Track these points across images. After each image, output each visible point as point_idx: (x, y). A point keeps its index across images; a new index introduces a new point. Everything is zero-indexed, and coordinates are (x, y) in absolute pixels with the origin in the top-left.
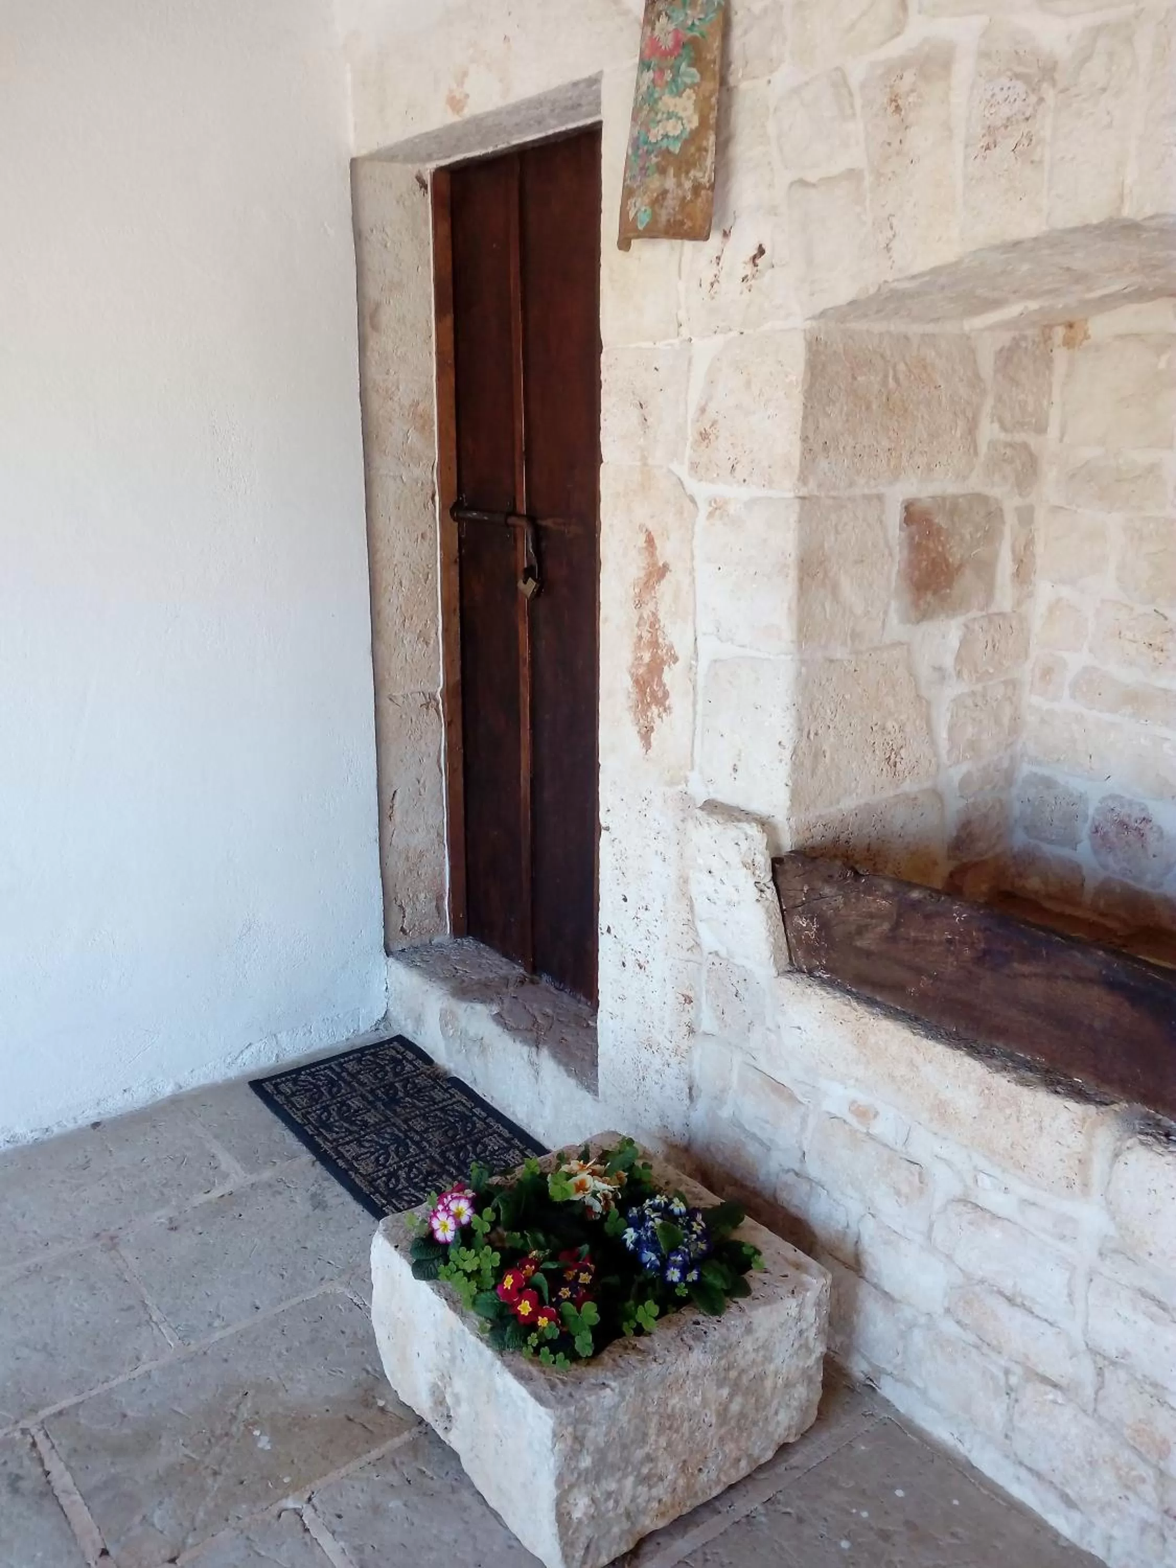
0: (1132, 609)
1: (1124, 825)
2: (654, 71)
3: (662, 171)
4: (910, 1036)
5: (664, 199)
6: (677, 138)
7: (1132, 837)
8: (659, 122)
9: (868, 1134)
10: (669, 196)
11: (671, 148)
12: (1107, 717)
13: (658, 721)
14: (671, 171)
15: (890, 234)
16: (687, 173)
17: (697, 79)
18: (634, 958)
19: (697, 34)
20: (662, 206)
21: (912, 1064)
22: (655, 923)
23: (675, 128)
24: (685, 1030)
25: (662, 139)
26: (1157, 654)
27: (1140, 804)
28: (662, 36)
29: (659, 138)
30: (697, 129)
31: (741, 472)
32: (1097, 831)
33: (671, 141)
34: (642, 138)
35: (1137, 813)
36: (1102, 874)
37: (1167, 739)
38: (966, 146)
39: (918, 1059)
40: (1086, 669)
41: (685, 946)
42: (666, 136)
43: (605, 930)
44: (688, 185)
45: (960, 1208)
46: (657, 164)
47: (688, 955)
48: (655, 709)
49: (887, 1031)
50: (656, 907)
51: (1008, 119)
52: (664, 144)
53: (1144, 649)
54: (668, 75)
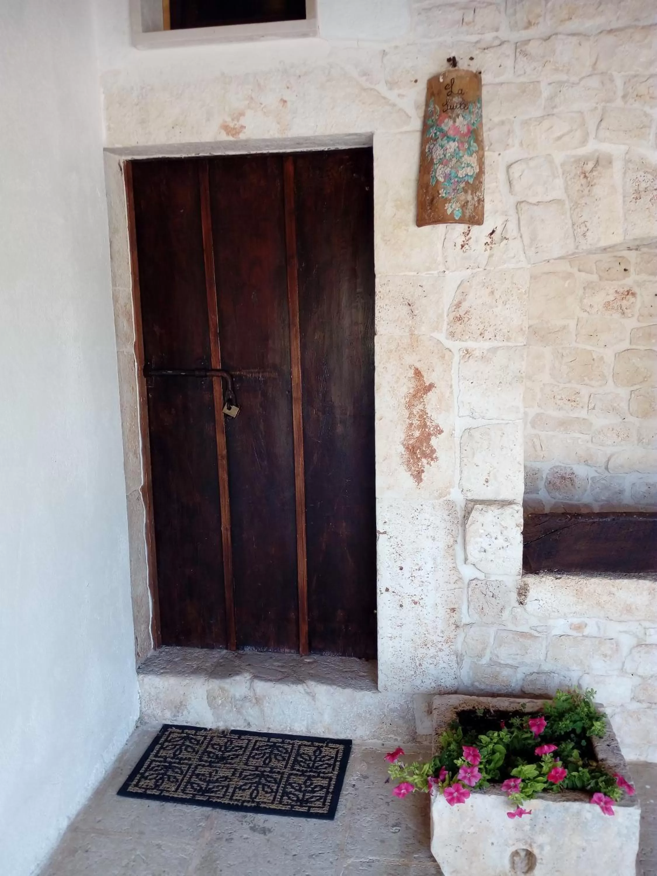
0: (558, 386)
1: (563, 478)
2: (458, 143)
3: (466, 192)
4: (609, 581)
5: (467, 205)
6: (471, 176)
7: (568, 482)
8: (464, 167)
9: (583, 636)
10: (469, 204)
11: (470, 181)
12: (551, 433)
13: (427, 467)
14: (470, 192)
15: (586, 229)
16: (476, 193)
17: (477, 149)
18: (410, 600)
19: (475, 127)
20: (466, 209)
21: (611, 593)
22: (427, 576)
23: (470, 171)
24: (453, 627)
25: (465, 176)
26: (573, 403)
27: (570, 467)
28: (461, 126)
29: (464, 175)
30: (479, 172)
31: (487, 335)
32: (550, 483)
33: (469, 177)
34: (453, 175)
35: (569, 471)
36: (553, 501)
37: (580, 438)
38: (624, 197)
39: (614, 590)
40: (538, 415)
41: (452, 581)
42: (467, 175)
43: (383, 590)
44: (476, 199)
45: (639, 649)
46: (463, 188)
47: (454, 586)
48: (424, 461)
49: (595, 583)
50: (428, 567)
51: (646, 188)
52: (466, 178)
53: (567, 402)
54: (466, 146)
